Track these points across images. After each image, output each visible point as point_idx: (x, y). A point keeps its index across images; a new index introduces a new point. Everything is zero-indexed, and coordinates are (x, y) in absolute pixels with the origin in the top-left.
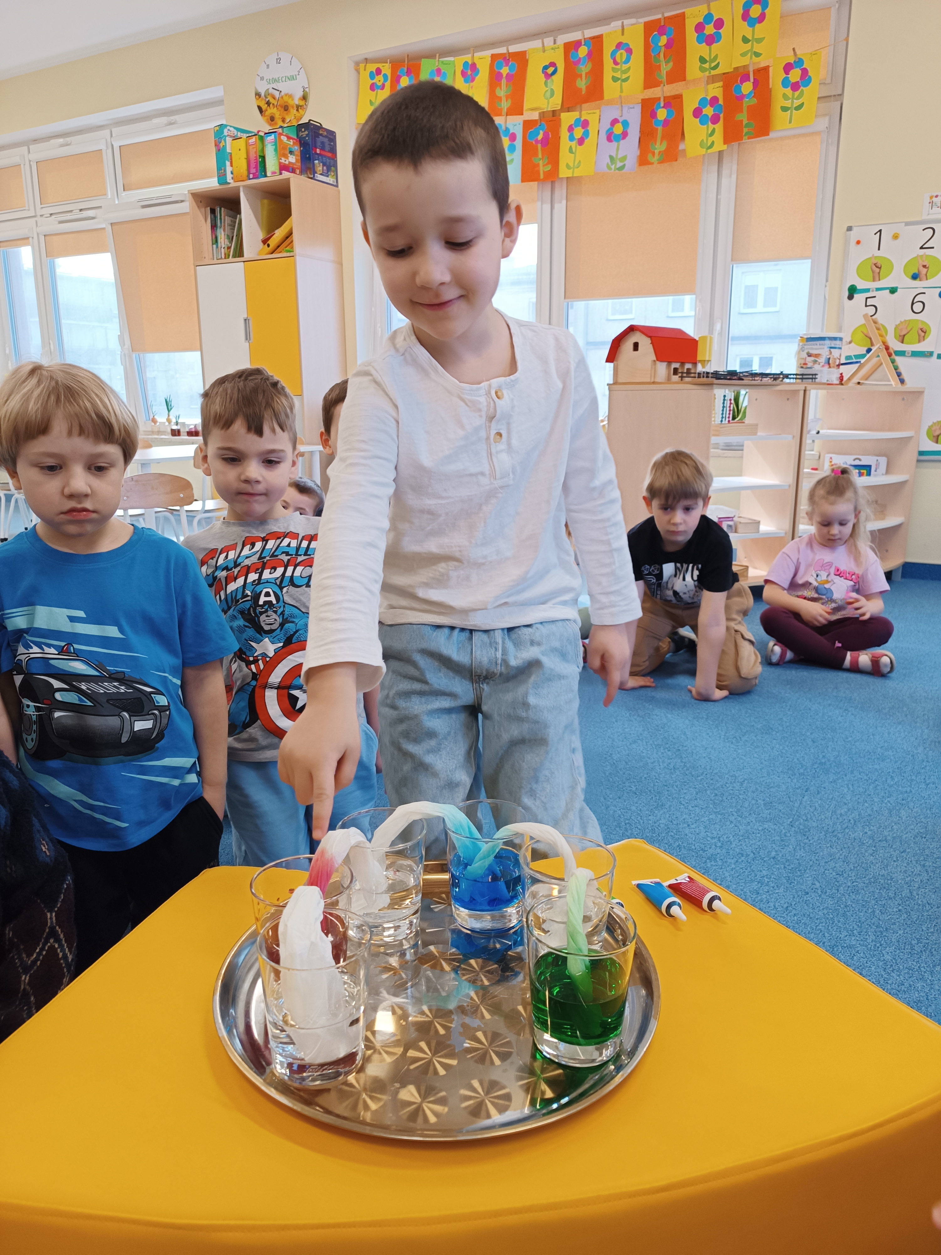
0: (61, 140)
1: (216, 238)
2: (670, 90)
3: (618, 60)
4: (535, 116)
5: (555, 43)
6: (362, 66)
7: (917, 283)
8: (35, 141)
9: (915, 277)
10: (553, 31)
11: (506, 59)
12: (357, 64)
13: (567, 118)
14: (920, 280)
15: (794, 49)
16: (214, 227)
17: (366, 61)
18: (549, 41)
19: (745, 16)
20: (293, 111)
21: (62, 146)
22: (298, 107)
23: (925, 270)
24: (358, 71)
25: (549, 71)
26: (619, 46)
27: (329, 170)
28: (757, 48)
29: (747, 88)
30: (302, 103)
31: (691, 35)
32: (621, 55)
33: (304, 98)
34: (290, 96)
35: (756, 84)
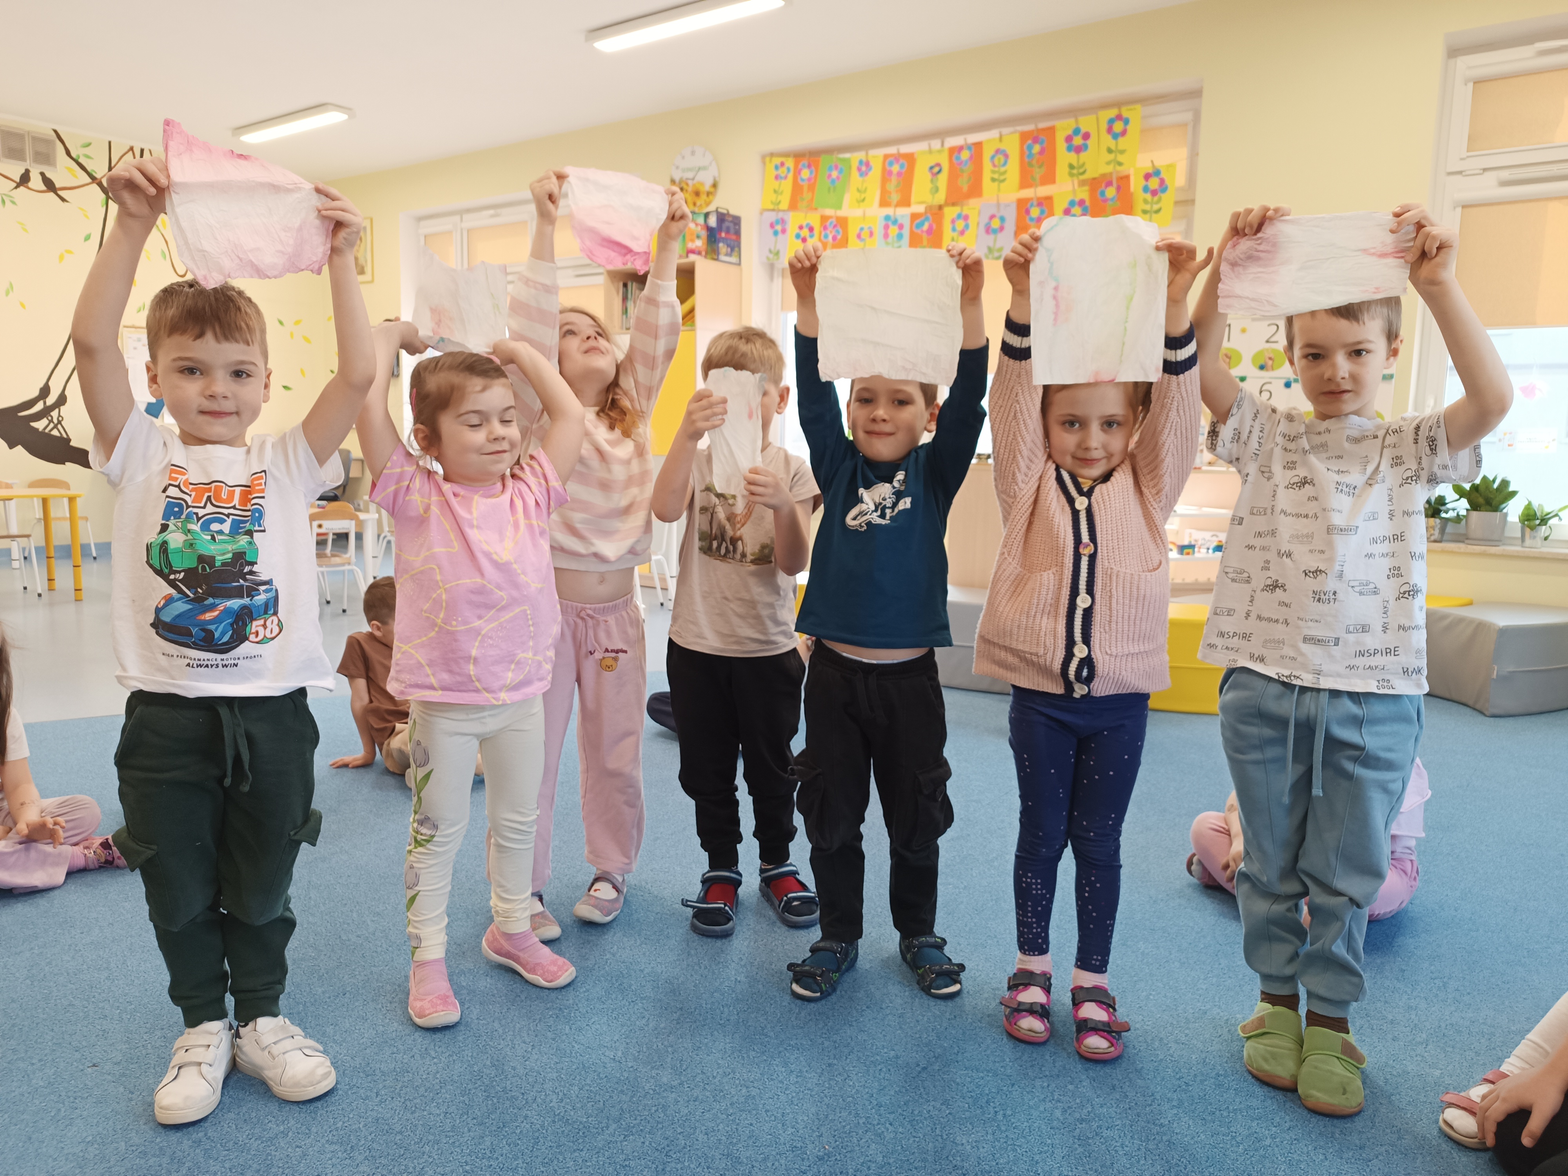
0: (492, 212)
1: (626, 309)
2: (1043, 191)
3: (996, 162)
4: (921, 209)
5: (943, 145)
6: (768, 159)
7: (1263, 373)
8: (469, 211)
9: (1262, 368)
10: (941, 134)
11: (897, 158)
12: (763, 157)
13: (950, 212)
14: (1267, 370)
15: (1152, 162)
16: (625, 299)
17: (772, 155)
18: (936, 144)
19: (1110, 130)
20: (703, 197)
21: (492, 216)
22: (708, 194)
23: (1270, 362)
24: (764, 163)
25: (935, 170)
26: (998, 151)
27: (732, 250)
28: (1120, 158)
29: (1111, 192)
30: (712, 190)
31: (1061, 145)
32: (1000, 158)
33: (715, 185)
34: (702, 184)
35: (1119, 189)
